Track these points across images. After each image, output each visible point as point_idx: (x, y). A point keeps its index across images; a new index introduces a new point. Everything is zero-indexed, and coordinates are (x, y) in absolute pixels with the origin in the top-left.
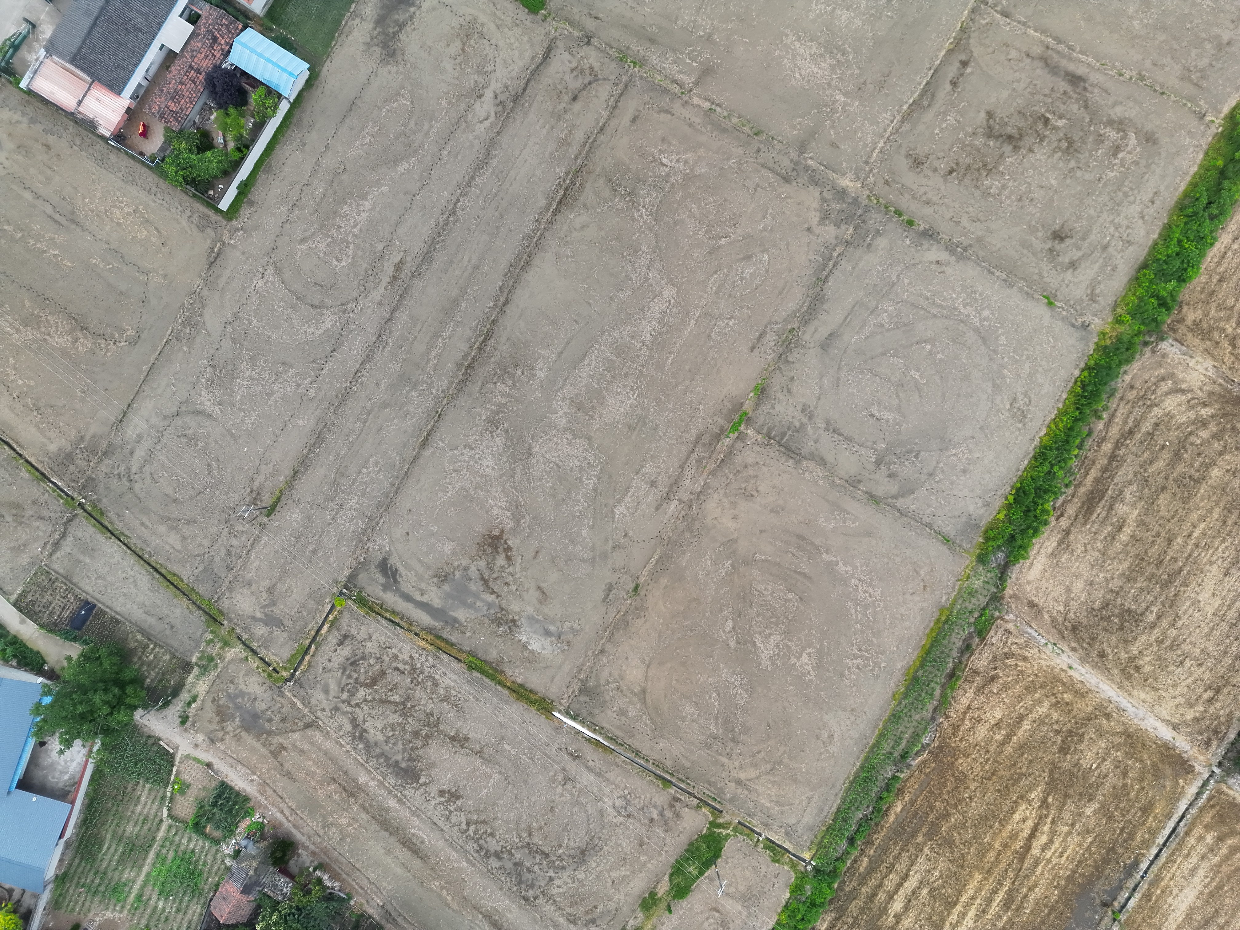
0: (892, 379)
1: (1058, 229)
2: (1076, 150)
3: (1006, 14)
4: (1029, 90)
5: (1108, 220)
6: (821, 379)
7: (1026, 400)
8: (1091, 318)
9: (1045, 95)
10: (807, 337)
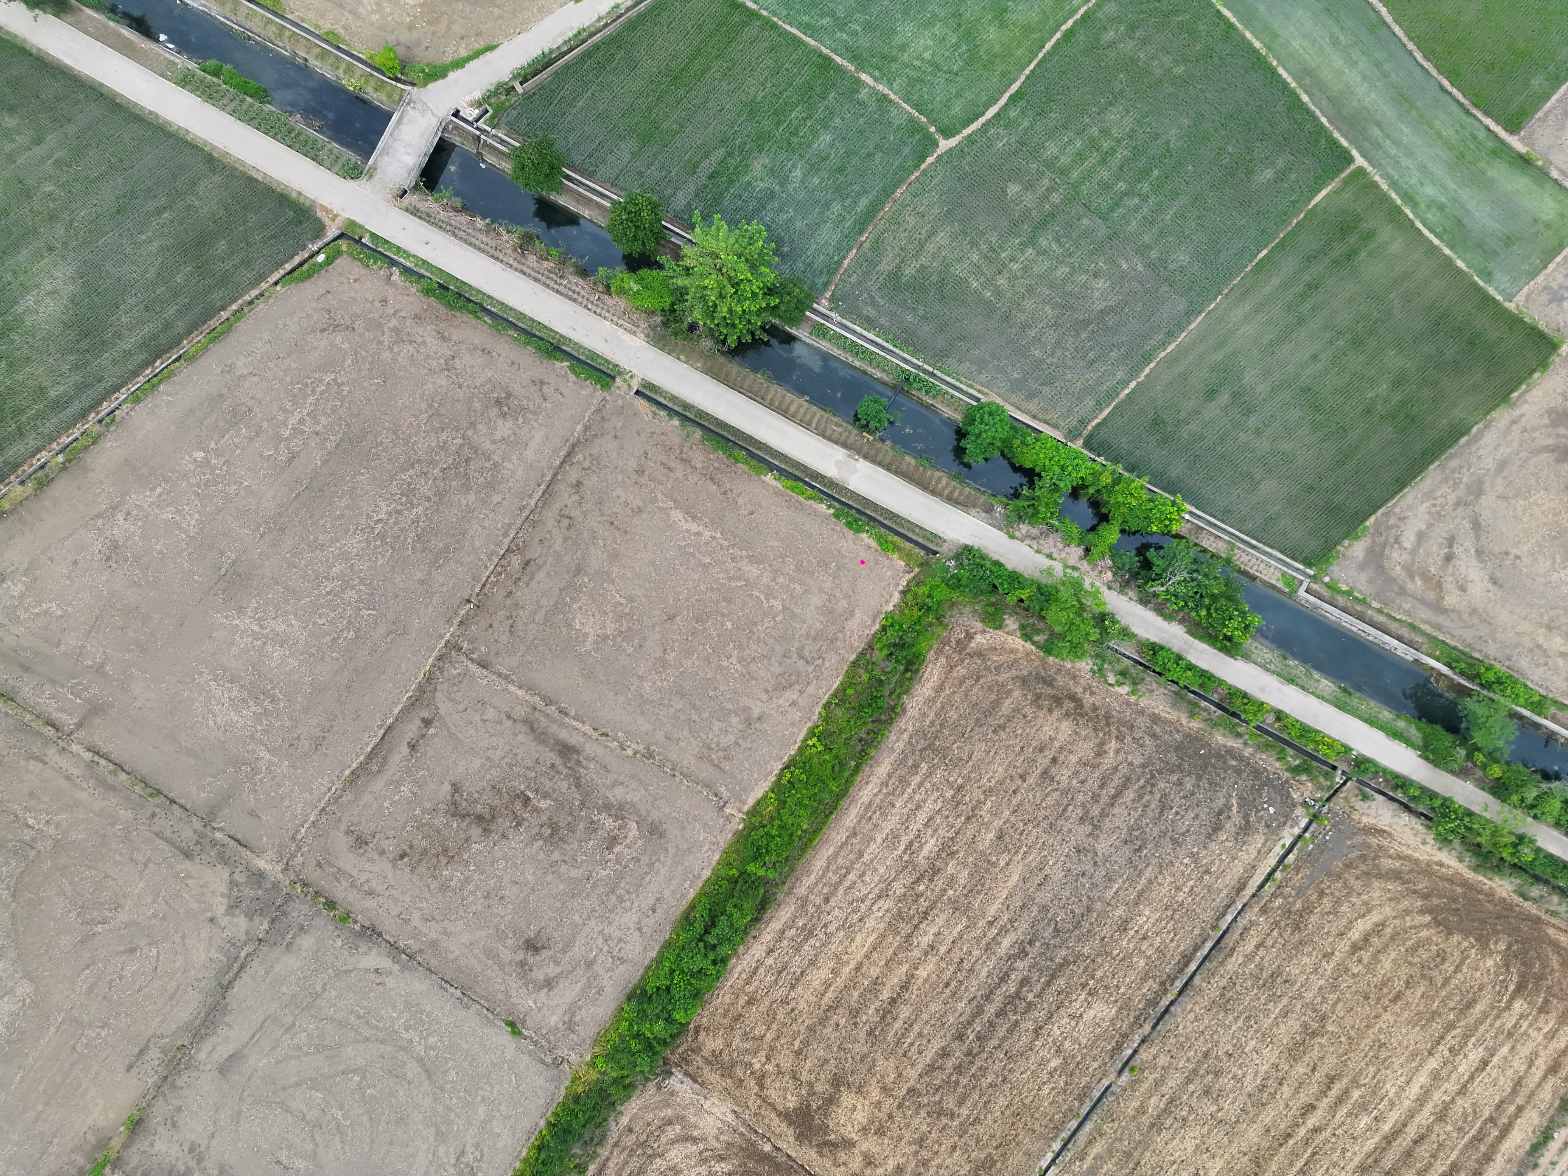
0: (308, 1117)
1: (532, 936)
2: (561, 839)
3: (484, 665)
4: (507, 760)
5: (596, 930)
6: (217, 1111)
7: (478, 1154)
8: (566, 1052)
9: (527, 768)
10: (202, 1056)
